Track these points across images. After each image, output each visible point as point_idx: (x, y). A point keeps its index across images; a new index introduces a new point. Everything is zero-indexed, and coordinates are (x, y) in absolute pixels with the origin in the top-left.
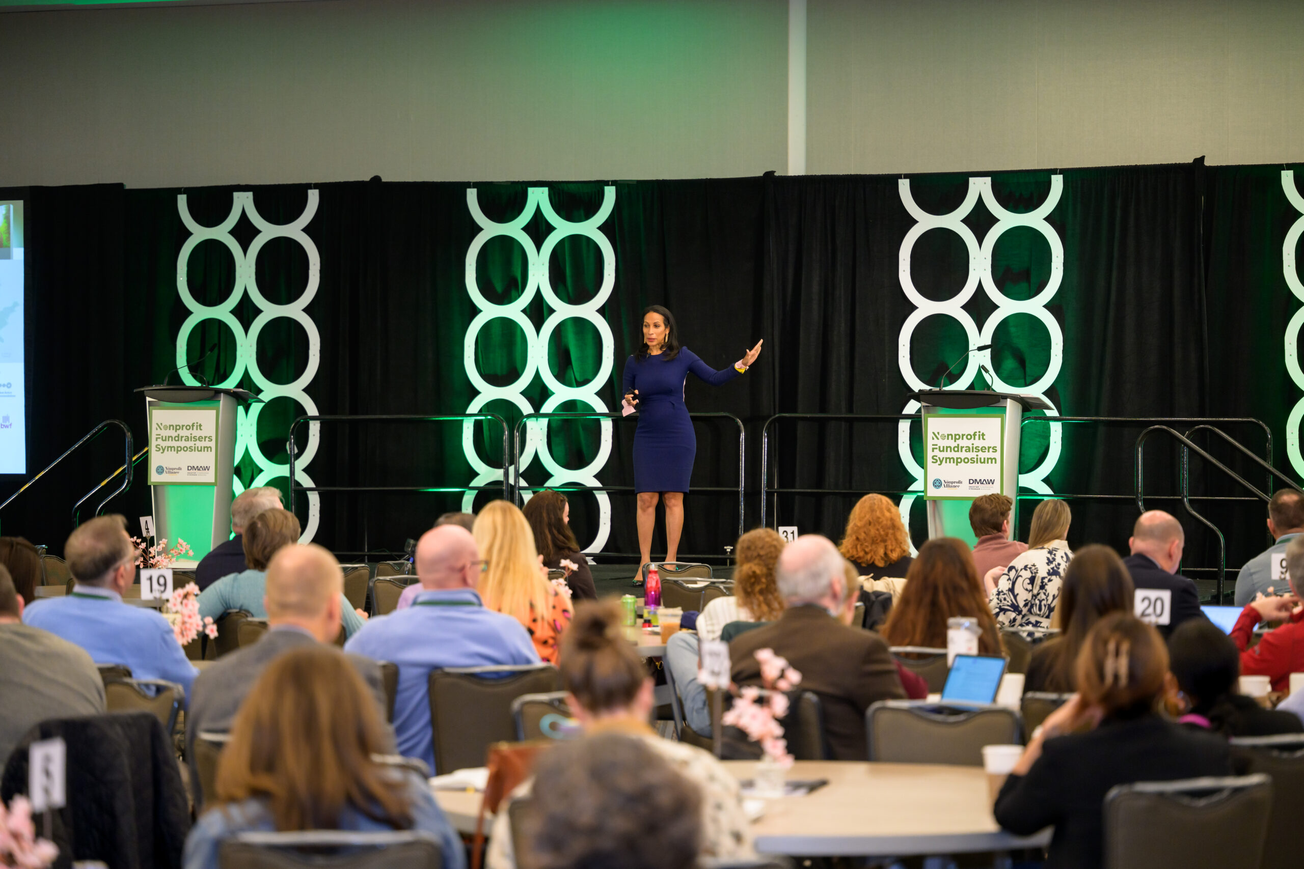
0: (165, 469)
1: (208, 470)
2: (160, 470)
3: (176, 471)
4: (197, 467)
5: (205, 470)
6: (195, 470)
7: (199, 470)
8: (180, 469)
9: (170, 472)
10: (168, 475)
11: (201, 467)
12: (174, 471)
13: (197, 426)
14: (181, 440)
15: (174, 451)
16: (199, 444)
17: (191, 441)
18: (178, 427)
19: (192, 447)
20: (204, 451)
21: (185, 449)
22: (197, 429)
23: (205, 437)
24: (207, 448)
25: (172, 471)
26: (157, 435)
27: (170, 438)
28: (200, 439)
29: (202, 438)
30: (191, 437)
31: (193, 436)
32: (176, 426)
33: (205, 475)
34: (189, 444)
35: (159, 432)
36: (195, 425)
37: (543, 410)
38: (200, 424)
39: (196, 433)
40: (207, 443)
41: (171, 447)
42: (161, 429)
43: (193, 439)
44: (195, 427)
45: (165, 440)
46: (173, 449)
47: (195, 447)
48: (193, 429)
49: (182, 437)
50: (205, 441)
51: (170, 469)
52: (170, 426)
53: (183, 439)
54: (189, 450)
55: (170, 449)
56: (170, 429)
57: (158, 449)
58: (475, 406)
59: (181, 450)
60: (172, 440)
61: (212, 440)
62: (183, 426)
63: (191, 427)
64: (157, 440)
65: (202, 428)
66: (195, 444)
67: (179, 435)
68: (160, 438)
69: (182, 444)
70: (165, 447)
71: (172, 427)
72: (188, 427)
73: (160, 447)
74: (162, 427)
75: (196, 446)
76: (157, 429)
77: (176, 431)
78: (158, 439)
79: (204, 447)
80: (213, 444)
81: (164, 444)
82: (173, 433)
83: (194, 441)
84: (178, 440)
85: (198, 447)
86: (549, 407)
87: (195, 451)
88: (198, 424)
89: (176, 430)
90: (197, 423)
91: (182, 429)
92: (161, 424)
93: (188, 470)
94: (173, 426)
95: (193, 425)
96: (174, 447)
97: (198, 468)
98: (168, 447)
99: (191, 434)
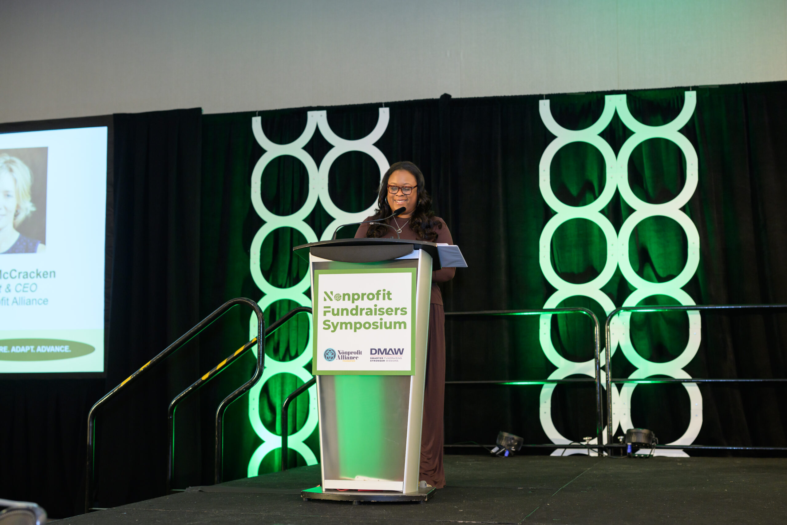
0: (337, 353)
1: (401, 354)
2: (330, 355)
3: (353, 355)
4: (385, 350)
5: (397, 354)
6: (382, 354)
7: (388, 354)
8: (359, 352)
9: (343, 358)
10: (341, 360)
11: (391, 349)
12: (350, 355)
13: (384, 294)
14: (361, 314)
15: (351, 328)
16: (387, 318)
17: (375, 314)
18: (356, 297)
19: (377, 323)
20: (395, 328)
21: (367, 325)
22: (384, 299)
23: (397, 309)
24: (400, 323)
25: (346, 355)
26: (325, 307)
27: (345, 312)
28: (389, 311)
29: (392, 311)
30: (375, 309)
31: (378, 308)
32: (354, 295)
33: (397, 361)
34: (372, 319)
35: (328, 303)
36: (382, 292)
37: (625, 305)
38: (389, 292)
39: (383, 304)
40: (399, 318)
41: (346, 324)
42: (331, 300)
43: (378, 312)
44: (381, 297)
45: (338, 314)
46: (349, 325)
47: (381, 323)
48: (378, 299)
49: (362, 310)
50: (396, 314)
51: (345, 353)
52: (344, 295)
53: (364, 312)
54: (372, 326)
55: (344, 325)
56: (344, 299)
57: (327, 327)
58: (552, 302)
59: (360, 328)
60: (347, 314)
61: (406, 313)
62: (363, 295)
63: (376, 296)
64: (325, 315)
65: (391, 296)
66: (381, 319)
67: (357, 307)
68: (329, 312)
69: (363, 318)
70: (338, 323)
71: (347, 297)
72: (371, 297)
73: (330, 324)
74: (332, 297)
75: (383, 321)
76: (325, 300)
77: (353, 302)
78: (327, 313)
79: (395, 323)
80: (408, 319)
81: (336, 319)
82: (349, 305)
83: (379, 314)
84: (357, 314)
85: (385, 323)
86: (631, 301)
87: (381, 328)
88: (386, 292)
89: (354, 300)
90: (384, 290)
91: (363, 299)
92: (332, 293)
93: (371, 354)
94: (348, 295)
95: (378, 293)
96: (350, 323)
97: (386, 352)
98: (342, 324)
99: (376, 305)
